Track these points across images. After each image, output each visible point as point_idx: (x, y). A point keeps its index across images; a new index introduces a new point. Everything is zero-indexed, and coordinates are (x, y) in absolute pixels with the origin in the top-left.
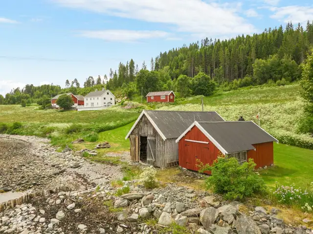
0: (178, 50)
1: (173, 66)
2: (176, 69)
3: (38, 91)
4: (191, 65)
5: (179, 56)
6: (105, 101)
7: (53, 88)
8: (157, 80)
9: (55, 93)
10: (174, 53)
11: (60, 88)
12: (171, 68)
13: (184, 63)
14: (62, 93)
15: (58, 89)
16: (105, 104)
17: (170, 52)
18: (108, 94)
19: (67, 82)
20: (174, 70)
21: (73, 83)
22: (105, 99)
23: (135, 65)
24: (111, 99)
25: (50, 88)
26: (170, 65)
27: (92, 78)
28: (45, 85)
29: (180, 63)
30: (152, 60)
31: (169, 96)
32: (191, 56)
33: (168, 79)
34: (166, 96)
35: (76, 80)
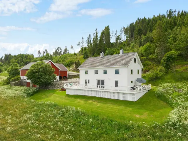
3: (13, 60)
7: (27, 56)
9: (28, 61)
11: (33, 56)
14: (35, 61)
15: (32, 57)
18: (135, 60)
19: (39, 52)
21: (44, 53)
24: (138, 72)
25: (24, 56)
27: (60, 48)
28: (21, 54)
35: (46, 50)
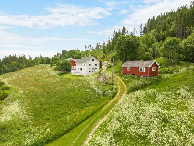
0: (165, 15)
1: (160, 29)
2: (163, 31)
4: (180, 25)
5: (167, 19)
6: (90, 67)
8: (138, 45)
10: (162, 18)
12: (158, 31)
13: (172, 25)
16: (90, 70)
17: (158, 17)
18: (93, 60)
20: (161, 32)
22: (90, 65)
23: (126, 32)
24: (96, 65)
26: (158, 28)
29: (167, 25)
30: (141, 26)
31: (151, 68)
32: (181, 17)
33: (153, 43)
34: (147, 68)
